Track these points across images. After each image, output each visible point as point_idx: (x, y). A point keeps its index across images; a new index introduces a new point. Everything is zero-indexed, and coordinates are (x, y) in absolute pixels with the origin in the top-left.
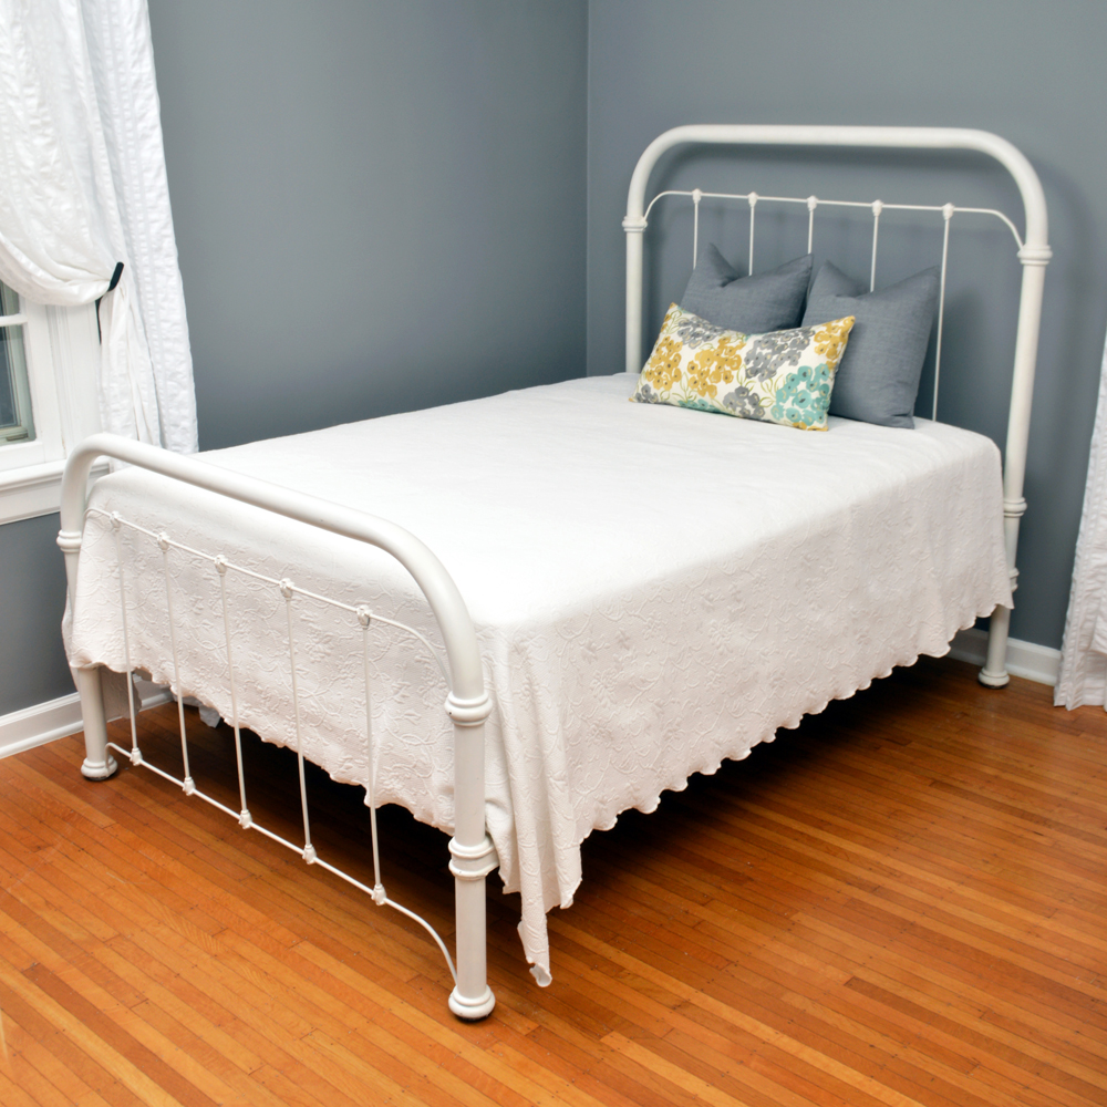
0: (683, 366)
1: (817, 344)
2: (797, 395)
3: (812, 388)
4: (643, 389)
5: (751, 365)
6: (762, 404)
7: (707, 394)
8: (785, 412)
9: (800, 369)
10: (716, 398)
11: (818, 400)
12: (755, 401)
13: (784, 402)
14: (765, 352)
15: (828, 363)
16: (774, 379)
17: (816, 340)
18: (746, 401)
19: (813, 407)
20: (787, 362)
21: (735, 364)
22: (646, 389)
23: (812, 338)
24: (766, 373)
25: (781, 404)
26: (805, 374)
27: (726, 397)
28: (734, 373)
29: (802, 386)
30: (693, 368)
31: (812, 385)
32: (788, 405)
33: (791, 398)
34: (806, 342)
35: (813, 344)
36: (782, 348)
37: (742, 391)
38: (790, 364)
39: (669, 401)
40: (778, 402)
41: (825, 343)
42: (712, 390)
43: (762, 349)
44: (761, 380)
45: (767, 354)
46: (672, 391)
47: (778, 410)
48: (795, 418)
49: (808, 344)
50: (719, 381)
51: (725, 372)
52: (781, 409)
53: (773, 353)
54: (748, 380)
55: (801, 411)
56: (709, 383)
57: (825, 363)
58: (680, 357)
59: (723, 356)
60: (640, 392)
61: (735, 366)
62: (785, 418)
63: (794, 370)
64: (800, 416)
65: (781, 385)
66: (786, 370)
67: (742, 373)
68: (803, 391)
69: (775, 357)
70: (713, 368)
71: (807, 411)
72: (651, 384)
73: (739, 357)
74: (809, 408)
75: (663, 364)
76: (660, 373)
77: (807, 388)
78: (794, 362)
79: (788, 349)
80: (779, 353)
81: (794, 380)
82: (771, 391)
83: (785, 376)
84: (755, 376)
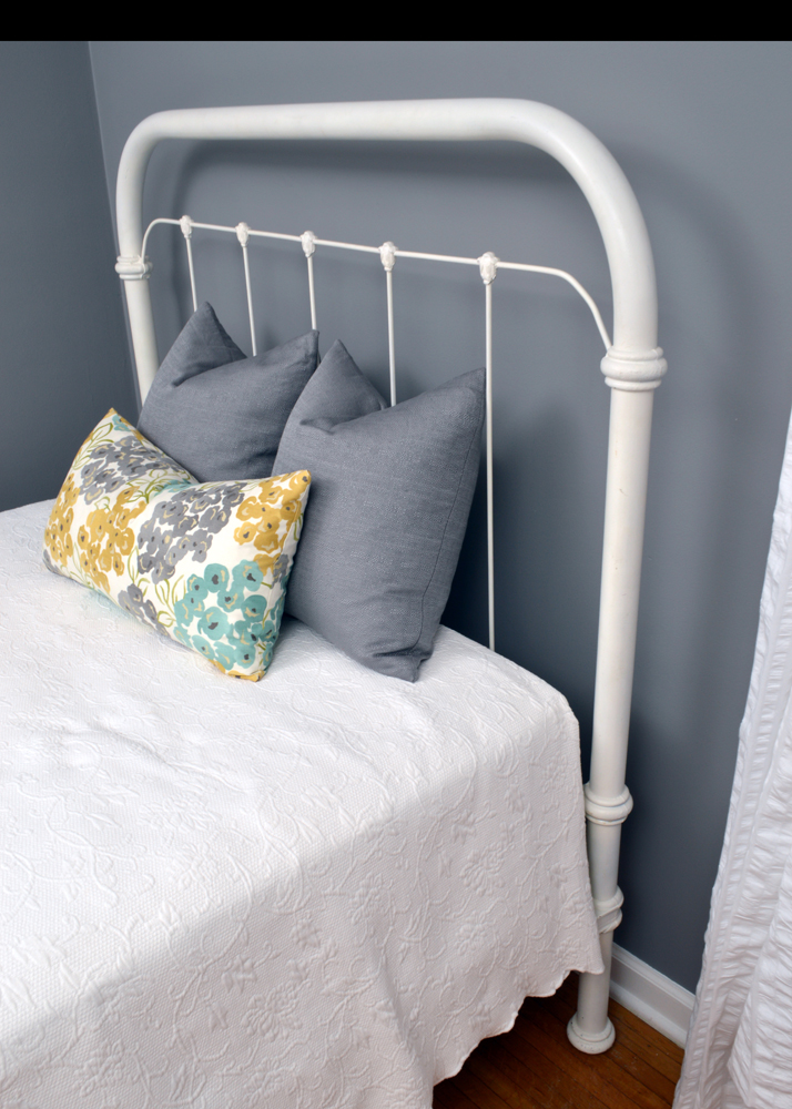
0: (74, 532)
1: (240, 523)
2: (203, 615)
3: (229, 606)
5: (144, 549)
6: (161, 618)
7: (101, 583)
8: (191, 641)
9: (209, 568)
10: (110, 594)
11: (240, 626)
12: (152, 612)
13: (188, 624)
14: (165, 528)
15: (258, 558)
16: (172, 581)
17: (240, 514)
18: (142, 609)
19: (230, 638)
20: (191, 554)
21: (127, 543)
23: (236, 509)
24: (162, 568)
25: (184, 626)
26: (215, 580)
27: (120, 596)
28: (125, 559)
29: (211, 600)
30: (83, 538)
31: (228, 599)
32: (193, 630)
33: (196, 620)
34: (223, 519)
35: (235, 523)
36: (189, 524)
37: (135, 591)
38: (194, 559)
40: (179, 623)
41: (253, 521)
42: (104, 581)
43: (162, 522)
44: (156, 579)
45: (167, 533)
46: (68, 568)
47: (182, 634)
48: (207, 652)
49: (227, 522)
50: (109, 568)
51: (116, 554)
52: (186, 633)
53: (174, 534)
54: (140, 576)
55: (213, 643)
56: (99, 569)
57: (250, 558)
58: (71, 515)
59: (116, 525)
61: (125, 547)
62: (195, 648)
63: (199, 570)
64: (211, 651)
65: (180, 593)
66: (188, 567)
67: (134, 561)
68: (212, 609)
69: (175, 541)
70: (104, 544)
71: (221, 645)
72: (49, 550)
73: (130, 532)
74: (225, 641)
76: (54, 537)
77: (220, 603)
78: (200, 556)
79: (197, 528)
80: (183, 534)
81: (197, 588)
82: (167, 602)
83: (186, 578)
84: (148, 571)
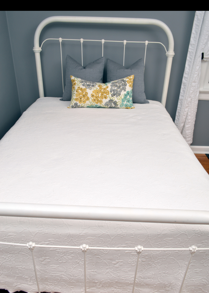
0: (89, 95)
1: (129, 84)
2: (127, 99)
4: (74, 104)
5: (112, 93)
6: (117, 104)
7: (99, 103)
8: (124, 105)
9: (127, 92)
10: (102, 104)
12: (115, 103)
13: (124, 102)
14: (115, 88)
16: (121, 96)
17: (128, 83)
18: (112, 103)
20: (123, 91)
21: (107, 93)
22: (76, 104)
23: (127, 82)
24: (118, 94)
25: (123, 103)
26: (128, 93)
27: (105, 103)
28: (108, 96)
29: (128, 97)
30: (93, 96)
31: (130, 96)
32: (125, 103)
33: (126, 101)
34: (126, 84)
36: (120, 87)
37: (111, 101)
38: (124, 91)
39: (84, 106)
40: (122, 103)
42: (101, 102)
43: (114, 87)
44: (117, 97)
46: (86, 103)
47: (122, 104)
48: (127, 106)
49: (127, 85)
50: (103, 99)
51: (104, 96)
52: (123, 104)
53: (118, 88)
54: (112, 97)
55: (129, 104)
56: (100, 100)
57: (131, 89)
58: (87, 93)
59: (102, 91)
60: (73, 105)
61: (108, 93)
62: (124, 106)
63: (125, 93)
64: (128, 105)
65: (123, 97)
66: (123, 93)
67: (110, 95)
68: (129, 98)
69: (119, 90)
70: (100, 95)
72: (78, 102)
73: (108, 91)
74: (131, 103)
75: (81, 96)
76: (81, 99)
78: (125, 90)
79: (122, 87)
80: (120, 88)
81: (126, 95)
82: (120, 100)
83: (123, 95)
84: (114, 96)
